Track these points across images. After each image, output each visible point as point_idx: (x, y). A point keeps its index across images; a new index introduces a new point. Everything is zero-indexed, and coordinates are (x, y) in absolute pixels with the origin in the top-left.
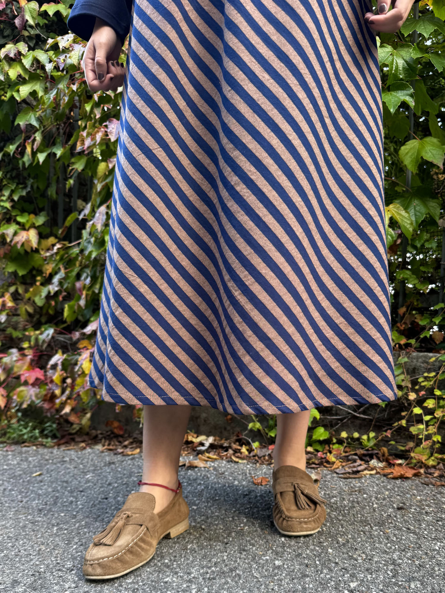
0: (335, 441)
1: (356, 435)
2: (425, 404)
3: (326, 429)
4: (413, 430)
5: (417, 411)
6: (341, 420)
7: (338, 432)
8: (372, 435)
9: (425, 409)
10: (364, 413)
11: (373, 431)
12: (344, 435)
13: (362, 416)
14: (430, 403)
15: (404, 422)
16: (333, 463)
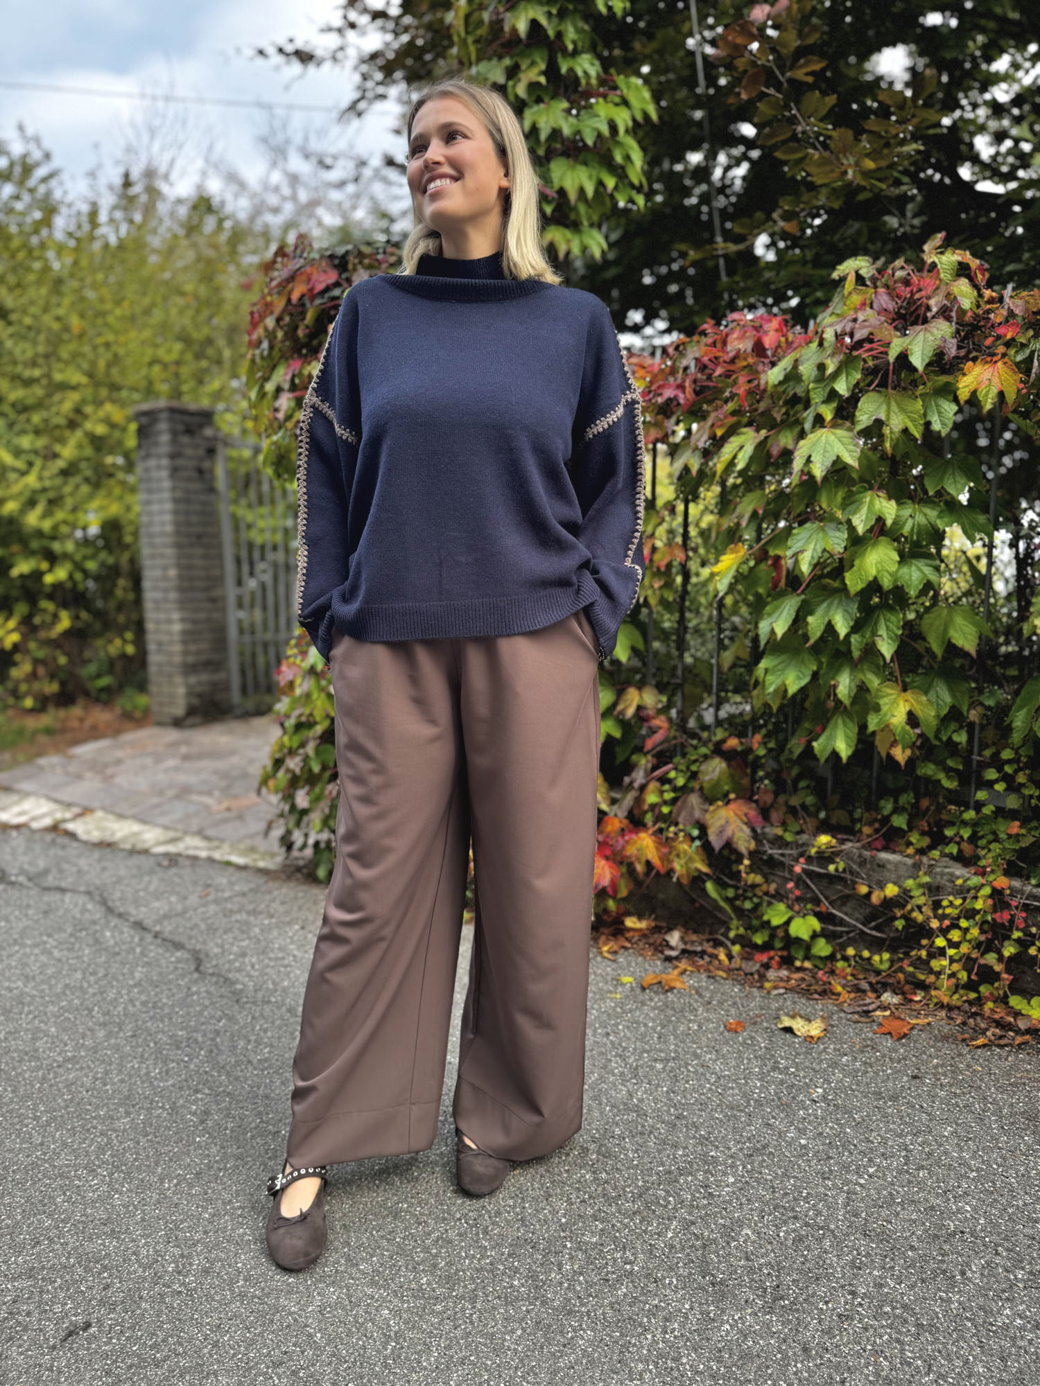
0: (839, 956)
1: (866, 954)
2: (950, 936)
3: (828, 942)
4: (935, 964)
5: (940, 942)
6: (848, 933)
7: (843, 947)
8: (886, 956)
9: (949, 941)
10: (875, 928)
11: (887, 951)
12: (851, 951)
13: (874, 933)
14: (955, 935)
15: (924, 953)
16: (839, 994)
